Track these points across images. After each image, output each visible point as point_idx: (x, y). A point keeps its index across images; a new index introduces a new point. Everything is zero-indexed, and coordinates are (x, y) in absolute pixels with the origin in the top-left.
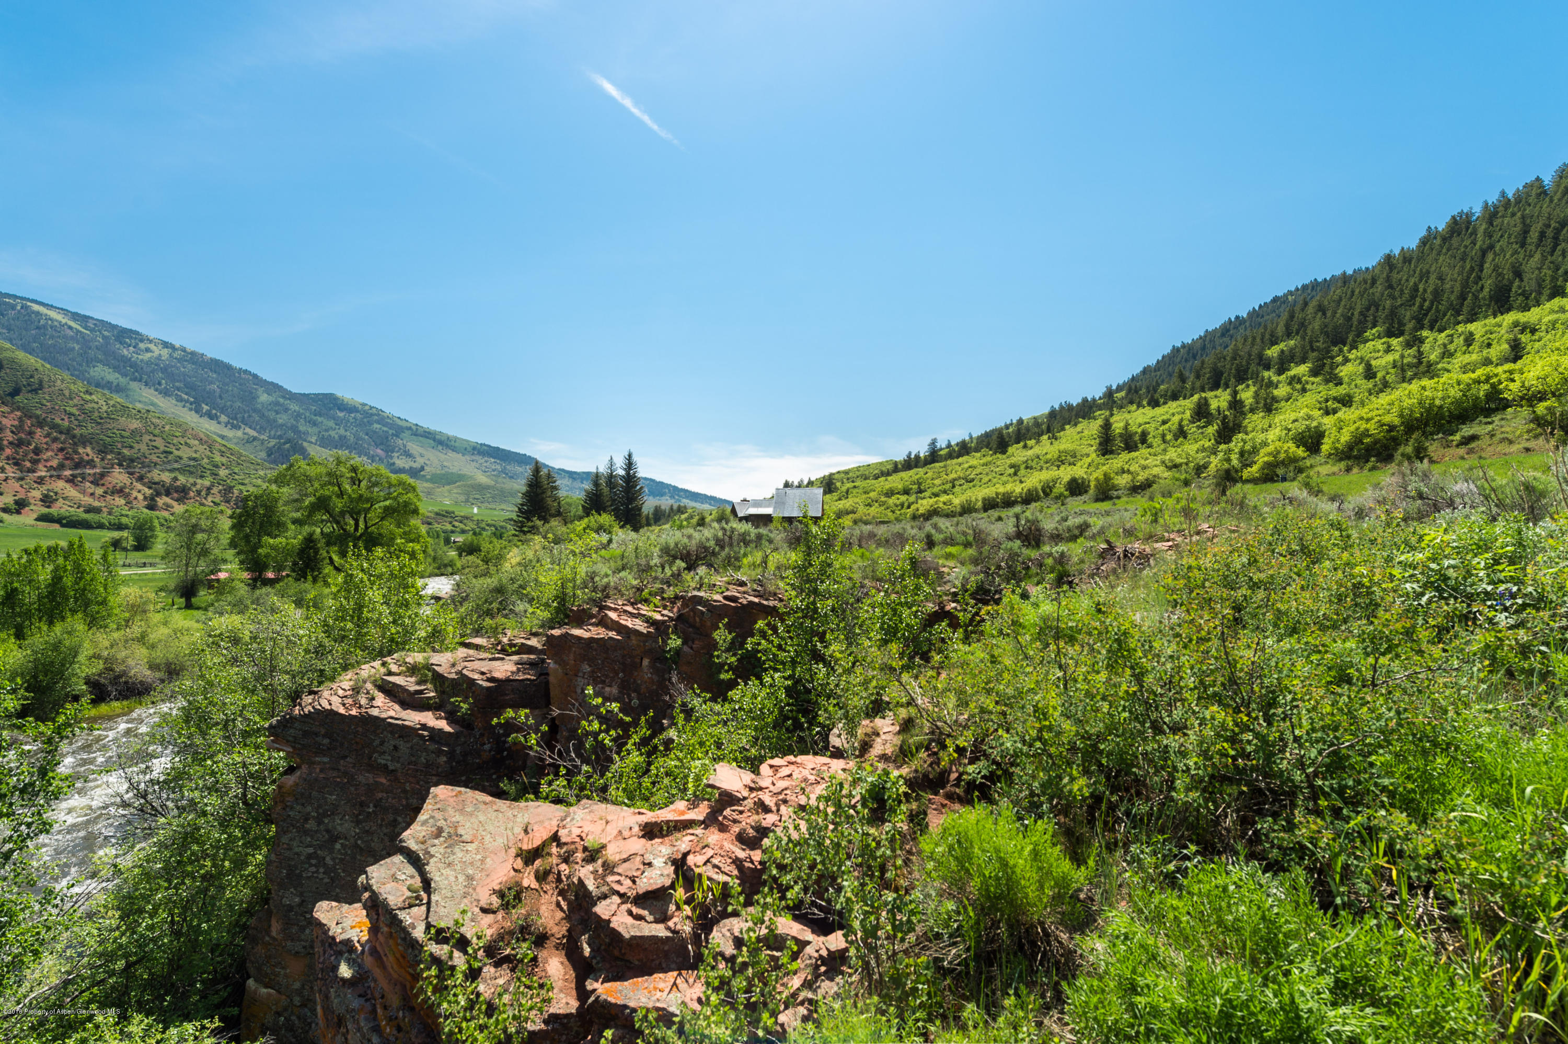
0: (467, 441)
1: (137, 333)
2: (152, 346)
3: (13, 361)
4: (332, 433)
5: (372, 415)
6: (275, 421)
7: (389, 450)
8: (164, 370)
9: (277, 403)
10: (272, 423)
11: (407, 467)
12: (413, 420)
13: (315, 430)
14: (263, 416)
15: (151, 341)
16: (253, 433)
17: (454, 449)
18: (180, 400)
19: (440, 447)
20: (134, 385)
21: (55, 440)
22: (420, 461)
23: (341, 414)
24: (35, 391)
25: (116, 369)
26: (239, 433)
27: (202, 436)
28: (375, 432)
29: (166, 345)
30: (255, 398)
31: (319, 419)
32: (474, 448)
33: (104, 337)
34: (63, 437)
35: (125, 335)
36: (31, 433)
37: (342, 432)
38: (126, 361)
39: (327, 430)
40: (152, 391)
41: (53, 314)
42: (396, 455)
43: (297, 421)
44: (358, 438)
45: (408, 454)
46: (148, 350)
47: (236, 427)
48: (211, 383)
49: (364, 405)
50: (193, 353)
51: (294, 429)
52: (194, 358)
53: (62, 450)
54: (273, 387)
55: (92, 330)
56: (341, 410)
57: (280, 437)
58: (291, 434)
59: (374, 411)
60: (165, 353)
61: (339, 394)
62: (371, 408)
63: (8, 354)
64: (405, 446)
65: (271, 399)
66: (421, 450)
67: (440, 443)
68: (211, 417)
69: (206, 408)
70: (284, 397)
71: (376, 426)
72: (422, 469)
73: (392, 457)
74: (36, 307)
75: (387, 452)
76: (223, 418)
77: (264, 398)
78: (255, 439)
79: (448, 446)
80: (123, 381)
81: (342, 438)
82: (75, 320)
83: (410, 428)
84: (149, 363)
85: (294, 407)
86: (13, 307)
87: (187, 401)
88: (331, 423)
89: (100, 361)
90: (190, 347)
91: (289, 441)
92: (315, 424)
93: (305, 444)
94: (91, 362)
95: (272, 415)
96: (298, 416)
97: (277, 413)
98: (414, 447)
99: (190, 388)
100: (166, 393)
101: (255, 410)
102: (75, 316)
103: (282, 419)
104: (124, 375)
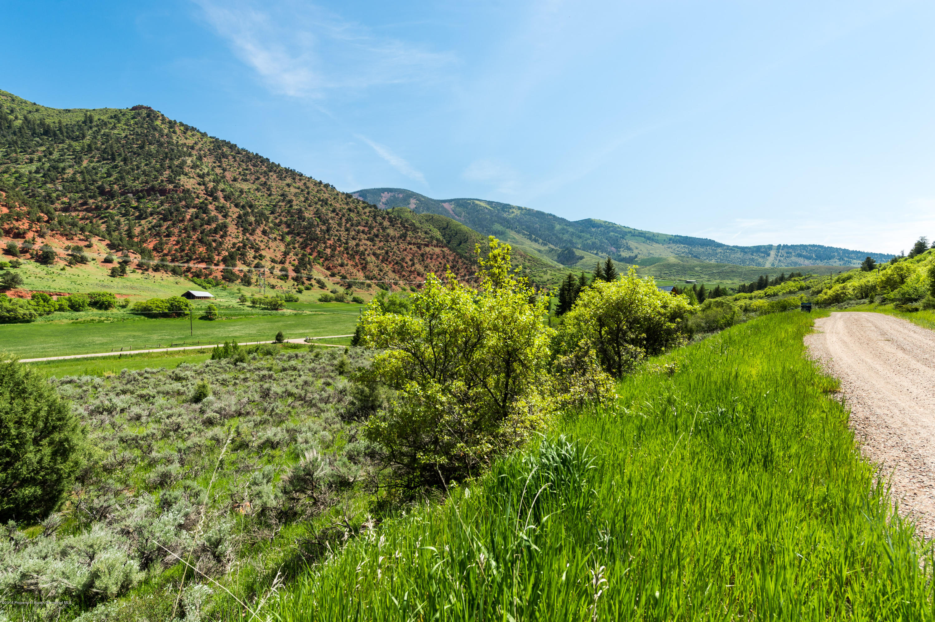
0: (666, 235)
1: (509, 205)
2: (514, 210)
3: (460, 230)
4: (589, 241)
5: (610, 227)
6: (562, 239)
7: (618, 247)
8: (518, 221)
9: (563, 229)
10: (561, 240)
11: (628, 256)
12: (632, 226)
13: (581, 240)
14: (557, 237)
15: (514, 208)
16: (552, 246)
17: (657, 242)
18: (524, 234)
19: (648, 241)
20: (508, 230)
21: (465, 263)
22: (636, 252)
23: (593, 230)
24: (465, 242)
25: (501, 224)
26: (547, 248)
27: (522, 253)
28: (611, 237)
29: (520, 208)
30: (553, 228)
31: (583, 234)
32: (670, 239)
33: (498, 210)
34: (467, 262)
35: (506, 207)
36: (457, 262)
37: (594, 240)
38: (505, 219)
39: (586, 240)
40: (514, 232)
41: (482, 204)
42: (622, 249)
43: (572, 237)
44: (601, 242)
45: (629, 249)
46: (513, 212)
47: (545, 245)
48: (536, 223)
49: (606, 222)
50: (529, 210)
51: (571, 242)
52: (529, 212)
53: (466, 268)
54: (562, 220)
55: (494, 208)
56: (593, 227)
57: (564, 247)
58: (569, 245)
59: (611, 225)
60: (519, 212)
61: (593, 218)
62: (609, 223)
63: (459, 227)
64: (627, 244)
65: (561, 227)
66: (636, 245)
67: (649, 238)
68: (536, 241)
69: (534, 236)
70: (566, 225)
71: (612, 233)
72: (636, 256)
73: (619, 251)
74: (477, 202)
75: (616, 248)
76: (541, 241)
77: (558, 227)
78: (553, 250)
79: (653, 240)
80: (504, 229)
81: (594, 243)
82: (488, 204)
83: (630, 232)
84: (513, 219)
85: (571, 229)
86: (470, 204)
87: (526, 235)
88: (588, 236)
89: (496, 222)
90: (529, 207)
91: (567, 249)
92: (580, 237)
93: (574, 250)
94: (493, 223)
95: (561, 236)
96: (572, 234)
97: (563, 234)
98: (632, 244)
99: (528, 227)
100: (518, 232)
101: (554, 235)
102: (490, 203)
103: (566, 237)
104: (504, 226)
